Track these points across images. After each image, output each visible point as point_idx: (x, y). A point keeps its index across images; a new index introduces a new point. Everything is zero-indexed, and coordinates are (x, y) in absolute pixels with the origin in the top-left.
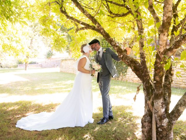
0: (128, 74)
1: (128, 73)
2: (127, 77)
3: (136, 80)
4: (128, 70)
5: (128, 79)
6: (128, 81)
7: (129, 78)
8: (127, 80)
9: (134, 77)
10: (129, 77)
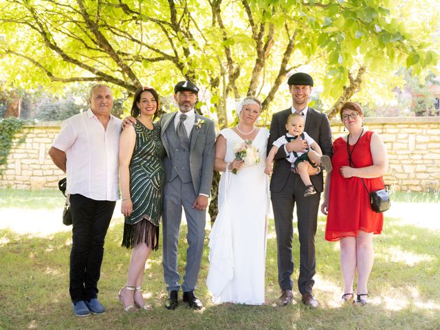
0: (13, 169)
1: (9, 166)
2: (10, 177)
3: (39, 183)
4: (9, 157)
5: (12, 183)
6: (14, 187)
7: (15, 179)
8: (9, 186)
9: (33, 176)
10: (17, 177)
